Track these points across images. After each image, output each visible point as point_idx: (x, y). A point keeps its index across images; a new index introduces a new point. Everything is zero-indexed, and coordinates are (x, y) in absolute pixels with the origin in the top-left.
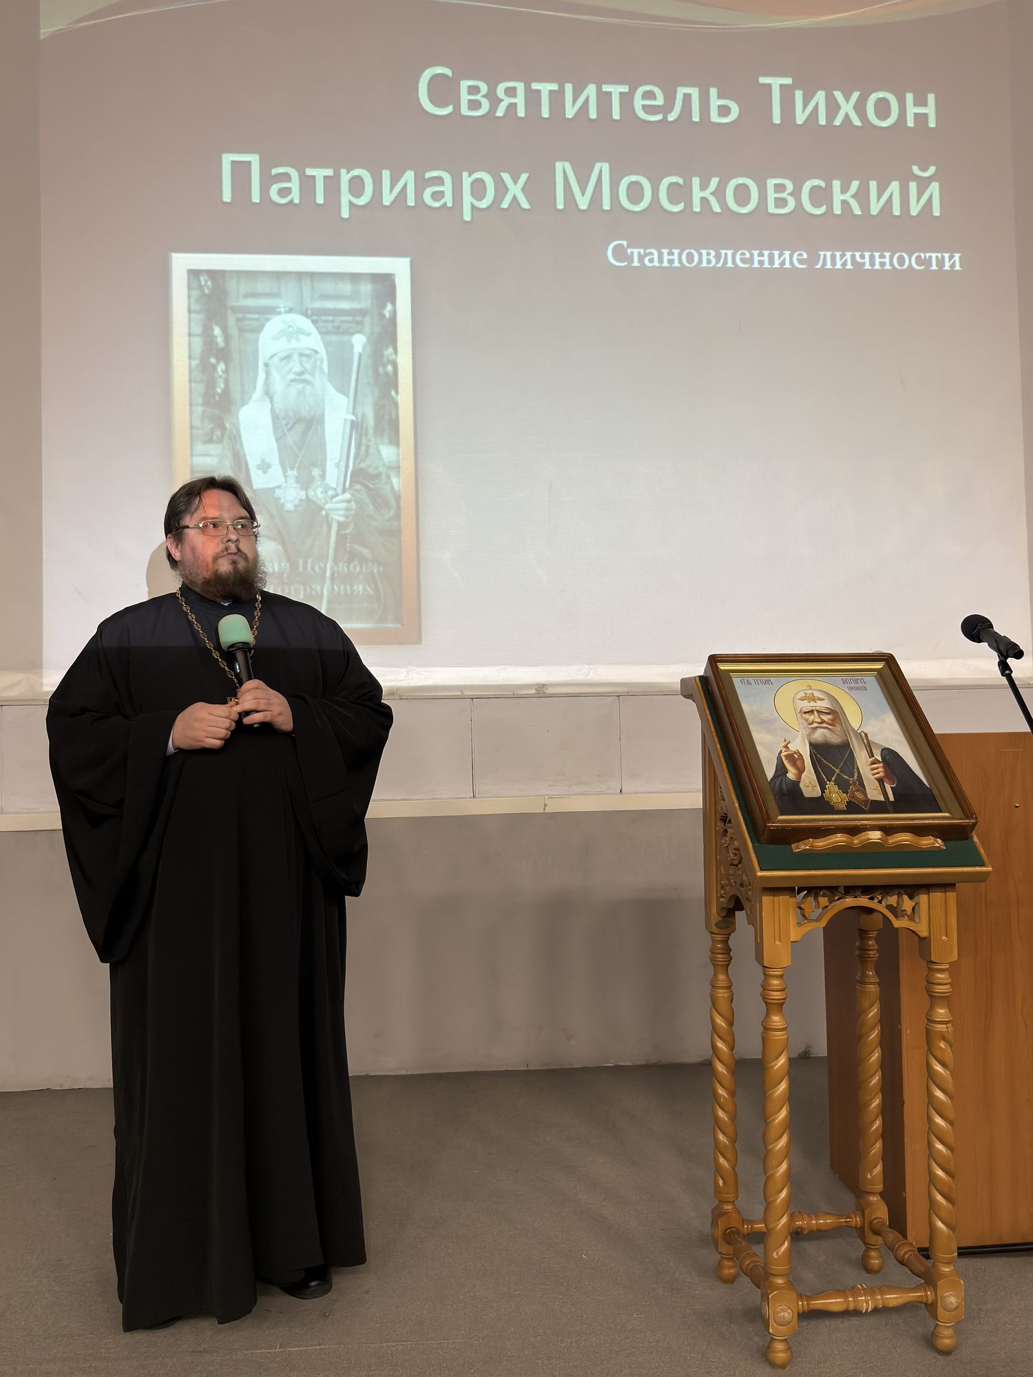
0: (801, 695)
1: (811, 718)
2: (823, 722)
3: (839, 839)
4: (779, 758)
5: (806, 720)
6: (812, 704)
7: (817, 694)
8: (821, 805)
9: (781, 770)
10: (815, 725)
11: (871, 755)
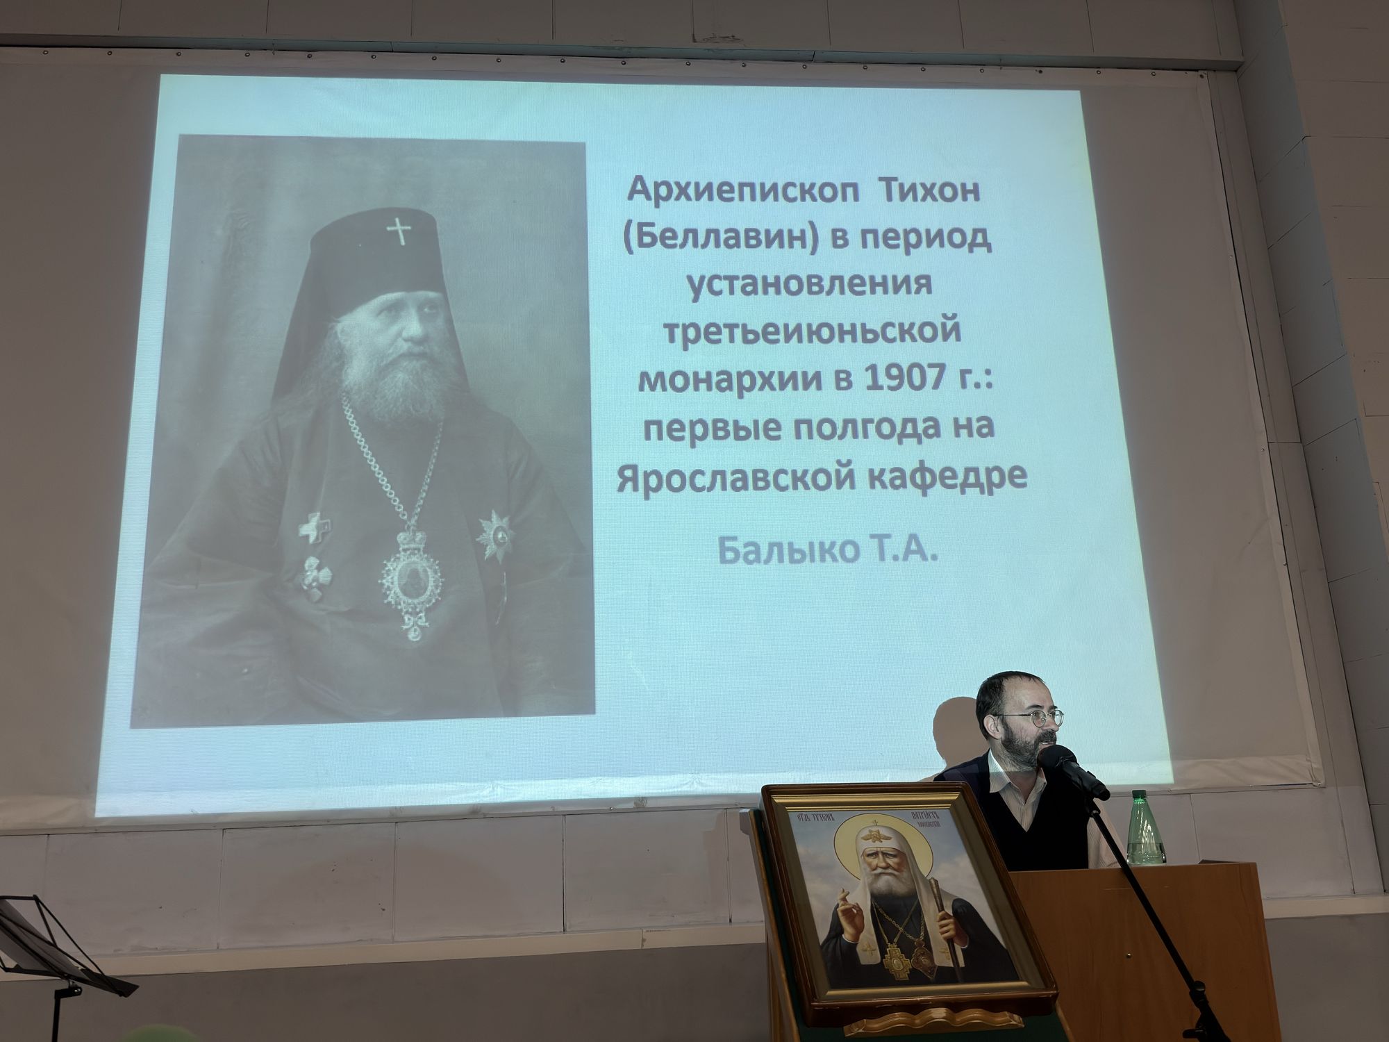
0: (866, 833)
1: (875, 862)
2: (888, 866)
3: (898, 1018)
4: (835, 915)
5: (869, 865)
6: (878, 844)
7: (884, 832)
8: (879, 975)
9: (836, 930)
10: (879, 870)
11: (941, 908)
